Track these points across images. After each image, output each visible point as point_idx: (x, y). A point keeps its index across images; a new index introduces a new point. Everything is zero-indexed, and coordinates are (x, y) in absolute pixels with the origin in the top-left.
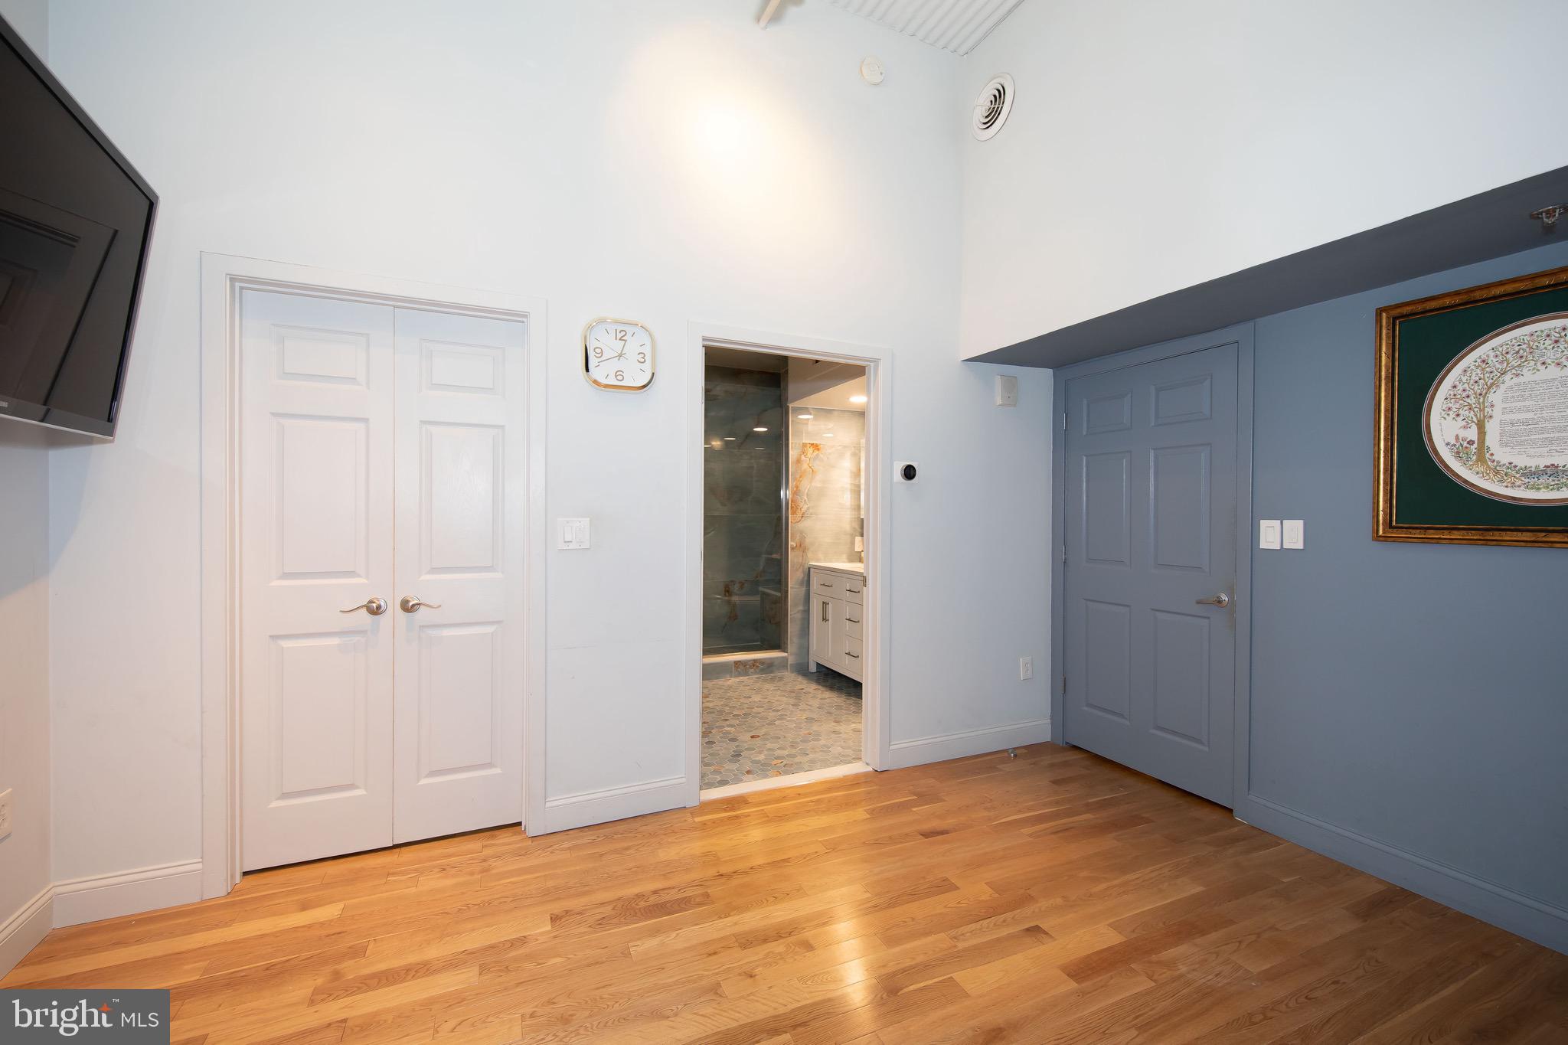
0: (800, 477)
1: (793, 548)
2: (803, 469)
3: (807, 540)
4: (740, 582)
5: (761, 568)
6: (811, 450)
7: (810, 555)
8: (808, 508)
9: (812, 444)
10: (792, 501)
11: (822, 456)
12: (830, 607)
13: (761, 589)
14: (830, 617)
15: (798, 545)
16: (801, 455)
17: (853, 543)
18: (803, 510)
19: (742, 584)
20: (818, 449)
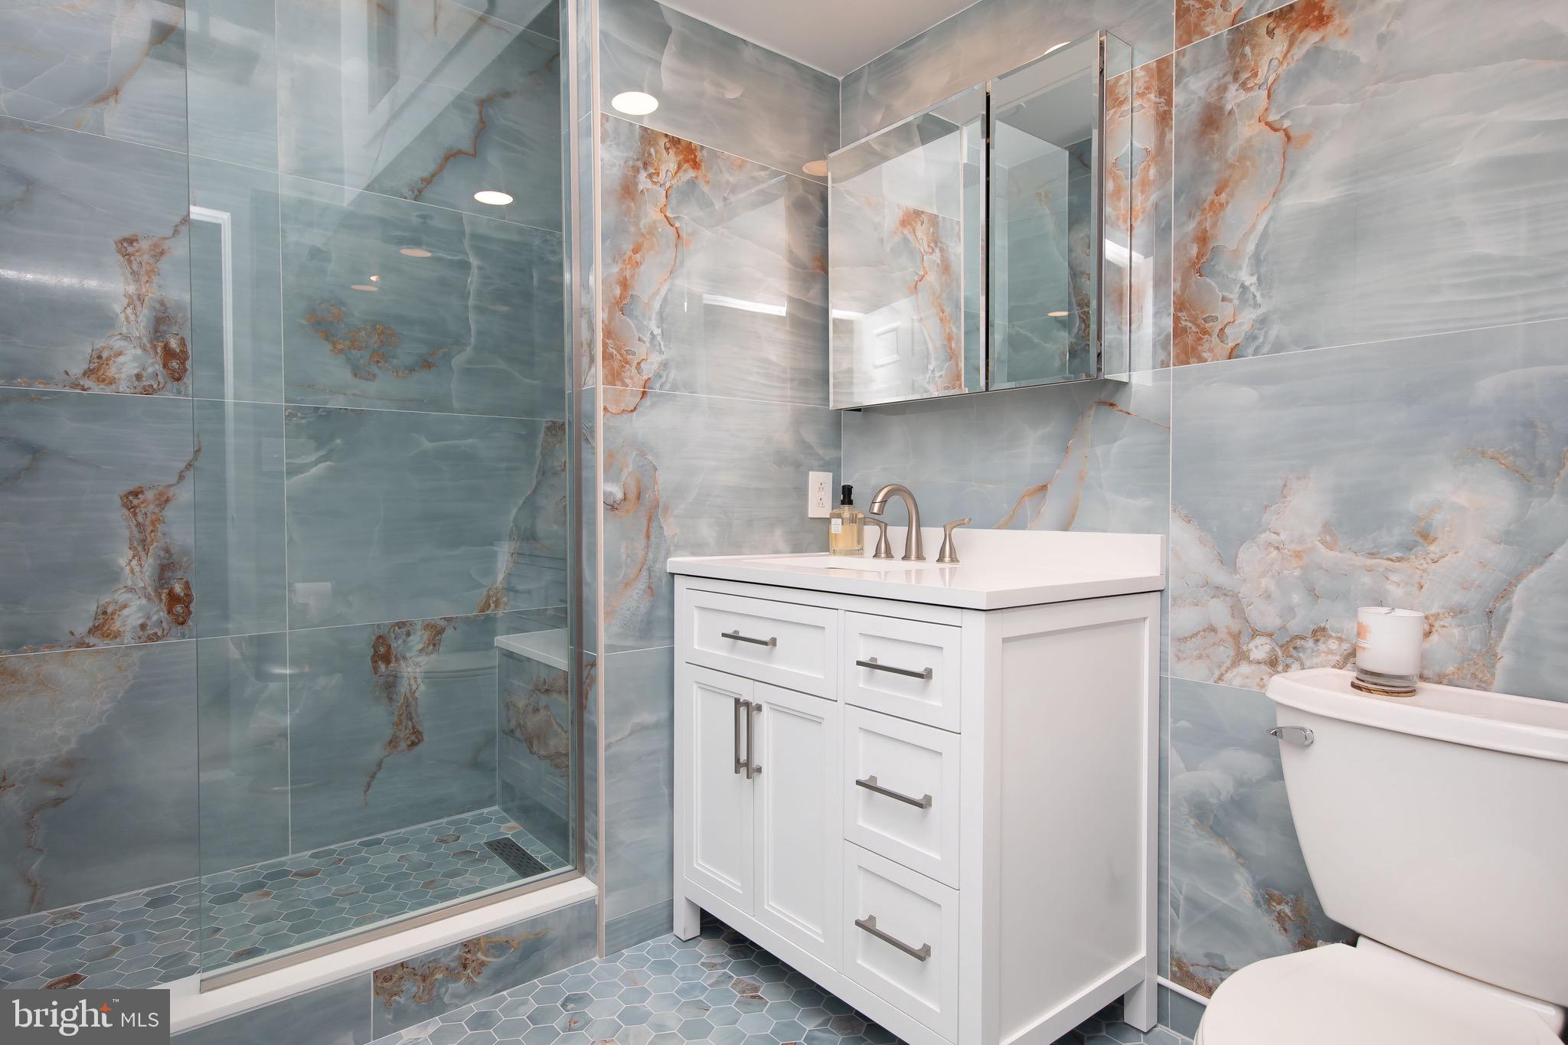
0: (636, 251)
1: (612, 507)
2: (643, 223)
3: (665, 479)
4: (428, 627)
5: (500, 577)
6: (669, 162)
7: (671, 528)
8: (665, 365)
9: (675, 142)
10: (608, 333)
11: (706, 189)
12: (766, 724)
13: (503, 641)
14: (764, 756)
15: (632, 496)
16: (636, 170)
17: (802, 492)
18: (649, 369)
19: (436, 633)
20: (696, 165)
